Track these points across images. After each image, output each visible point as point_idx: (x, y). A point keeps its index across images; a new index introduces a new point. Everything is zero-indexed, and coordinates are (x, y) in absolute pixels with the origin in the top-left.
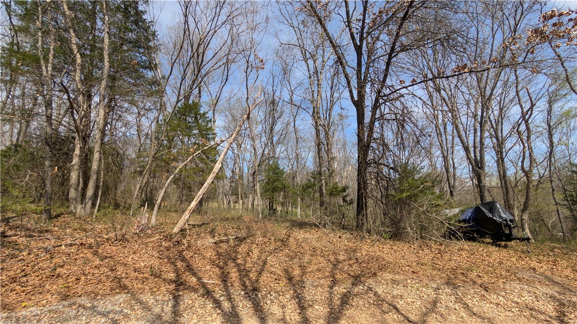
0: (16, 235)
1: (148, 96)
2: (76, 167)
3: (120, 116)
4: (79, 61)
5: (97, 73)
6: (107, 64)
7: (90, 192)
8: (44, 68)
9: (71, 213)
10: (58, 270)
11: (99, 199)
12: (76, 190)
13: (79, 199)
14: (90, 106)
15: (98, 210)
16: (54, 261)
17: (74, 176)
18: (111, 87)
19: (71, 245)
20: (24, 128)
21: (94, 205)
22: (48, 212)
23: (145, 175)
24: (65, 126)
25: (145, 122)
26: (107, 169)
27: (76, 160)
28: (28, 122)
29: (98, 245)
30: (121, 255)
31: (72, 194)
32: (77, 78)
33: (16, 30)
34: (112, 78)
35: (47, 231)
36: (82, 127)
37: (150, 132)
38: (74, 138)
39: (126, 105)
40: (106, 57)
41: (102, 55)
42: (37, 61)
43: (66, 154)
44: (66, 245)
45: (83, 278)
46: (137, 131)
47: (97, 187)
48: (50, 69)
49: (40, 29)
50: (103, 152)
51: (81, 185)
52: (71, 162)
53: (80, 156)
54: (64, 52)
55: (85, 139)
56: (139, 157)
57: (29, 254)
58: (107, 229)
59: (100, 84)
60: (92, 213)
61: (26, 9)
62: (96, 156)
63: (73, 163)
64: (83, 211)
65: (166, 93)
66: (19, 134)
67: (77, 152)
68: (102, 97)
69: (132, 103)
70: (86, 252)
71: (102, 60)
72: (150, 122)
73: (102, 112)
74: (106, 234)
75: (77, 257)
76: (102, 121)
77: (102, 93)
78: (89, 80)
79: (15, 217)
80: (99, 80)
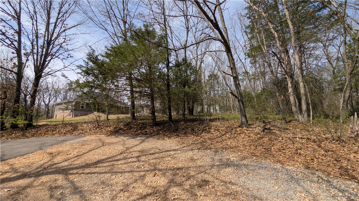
0: (275, 130)
2: (291, 94)
3: (310, 54)
4: (276, 36)
5: (287, 36)
6: (291, 27)
7: (304, 107)
8: (263, 49)
9: (296, 120)
10: (299, 151)
11: (311, 111)
12: (295, 106)
13: (299, 112)
14: (289, 57)
15: (313, 119)
16: (296, 145)
17: (292, 99)
18: (298, 39)
19: (302, 138)
21: (309, 116)
22: (284, 119)
24: (280, 73)
25: (332, 50)
26: (311, 92)
27: (290, 90)
29: (320, 142)
31: (294, 109)
32: (278, 45)
34: (298, 33)
35: (287, 129)
36: (288, 71)
37: (340, 55)
38: (286, 78)
39: (312, 45)
40: (290, 23)
41: (287, 23)
42: (260, 47)
43: (284, 88)
44: (299, 138)
45: (316, 160)
46: (327, 59)
47: (308, 104)
48: (265, 48)
49: (257, 32)
50: (305, 82)
51: (297, 104)
52: (288, 91)
53: (292, 87)
54: (270, 36)
55: (292, 77)
57: (282, 139)
58: (323, 131)
59: (291, 41)
60: (309, 121)
62: (301, 84)
63: (289, 92)
64: (303, 119)
67: (290, 85)
68: (294, 48)
69: (318, 40)
70: (312, 144)
71: (288, 27)
72: (337, 48)
73: (297, 57)
74: (324, 135)
75: (307, 146)
76: (298, 63)
77: (294, 45)
78: (284, 42)
79: (272, 121)
80: (290, 39)
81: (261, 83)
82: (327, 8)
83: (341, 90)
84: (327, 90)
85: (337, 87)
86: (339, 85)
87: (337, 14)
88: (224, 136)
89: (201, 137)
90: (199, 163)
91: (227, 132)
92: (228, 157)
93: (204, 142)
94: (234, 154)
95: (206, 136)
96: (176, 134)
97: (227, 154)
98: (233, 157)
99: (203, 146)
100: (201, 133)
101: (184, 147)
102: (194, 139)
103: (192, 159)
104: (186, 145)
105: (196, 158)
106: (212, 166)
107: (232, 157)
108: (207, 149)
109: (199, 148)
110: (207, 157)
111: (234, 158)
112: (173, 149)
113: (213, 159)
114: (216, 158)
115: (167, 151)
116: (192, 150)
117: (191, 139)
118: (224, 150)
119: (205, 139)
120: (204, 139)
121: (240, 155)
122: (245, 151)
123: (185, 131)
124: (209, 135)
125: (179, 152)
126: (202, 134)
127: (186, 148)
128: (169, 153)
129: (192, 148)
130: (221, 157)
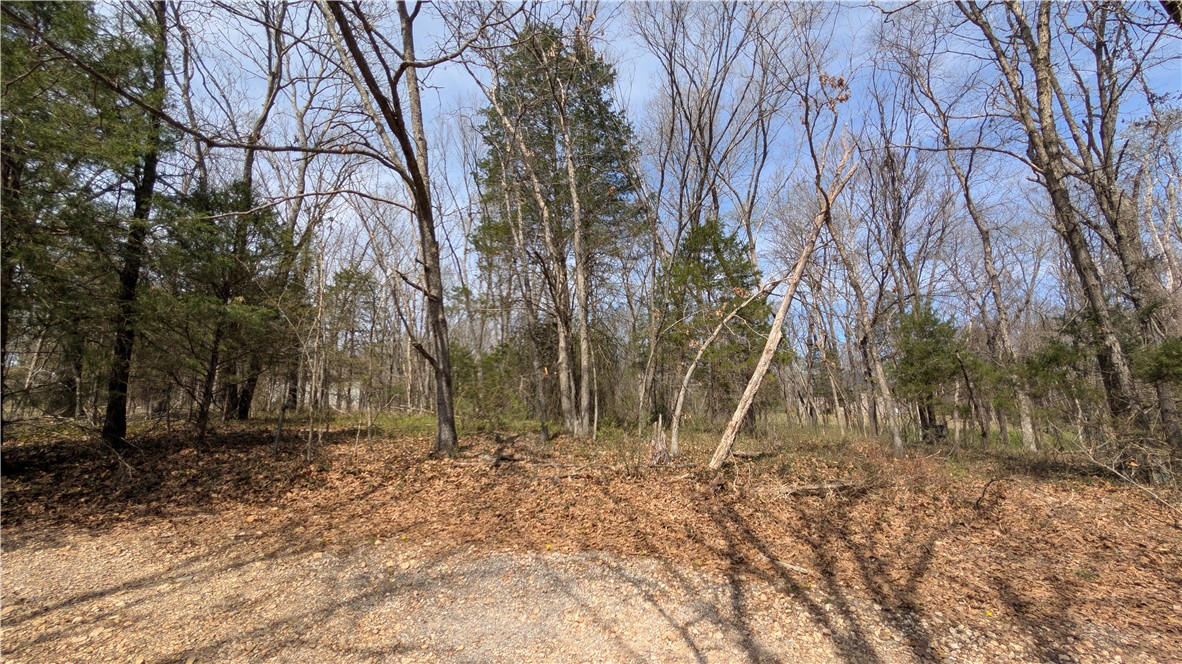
0: (523, 460)
1: (635, 235)
2: (564, 365)
3: (603, 279)
4: (546, 214)
5: (567, 223)
6: (576, 205)
7: (585, 402)
8: (515, 238)
9: (567, 432)
10: (571, 509)
11: (596, 411)
12: (569, 398)
13: (574, 412)
14: (565, 275)
15: (598, 429)
16: (566, 496)
17: (563, 377)
18: (585, 238)
19: (577, 477)
20: (505, 322)
21: (591, 421)
22: (545, 429)
23: (649, 370)
24: (544, 310)
25: (635, 279)
26: (599, 364)
27: (562, 356)
28: (509, 313)
29: (608, 481)
30: (639, 498)
31: (565, 404)
32: (548, 239)
33: (486, 200)
34: (586, 224)
35: (549, 456)
36: (562, 307)
37: (644, 294)
38: (556, 325)
39: (607, 260)
40: (574, 195)
41: (569, 195)
42: (508, 231)
43: (550, 348)
44: (572, 477)
45: (600, 525)
46: (627, 296)
47: (591, 393)
48: (521, 237)
49: (506, 190)
50: (591, 340)
51: (573, 391)
52: (557, 360)
53: (567, 349)
54: (532, 210)
55: (567, 322)
56: (635, 340)
57: (539, 484)
58: (613, 457)
59: (573, 237)
60: (591, 433)
61: (490, 170)
62: (584, 345)
63: (560, 361)
64: (580, 430)
65: (660, 223)
66: (503, 330)
67: (562, 344)
68: (578, 257)
69: (615, 253)
70: (595, 488)
71: (570, 202)
72: (642, 277)
73: (581, 279)
74: (615, 465)
75: (586, 494)
76: (583, 293)
77: (578, 249)
78: (559, 237)
79: (518, 436)
80: (571, 231)
81: (499, 326)
82: (634, 193)
83: (642, 366)
84: (622, 365)
85: (637, 360)
86: (641, 355)
87: (646, 211)
88: (377, 494)
90: (271, 612)
91: (391, 478)
92: (390, 563)
93: (298, 525)
94: (411, 548)
95: (306, 498)
96: (142, 507)
97: (388, 553)
98: (407, 560)
99: (293, 541)
100: (284, 491)
101: (197, 559)
102: (250, 519)
103: (235, 605)
104: (203, 549)
105: (254, 595)
106: (329, 611)
107: (405, 560)
108: (309, 547)
109: (271, 550)
110: (307, 582)
111: (412, 562)
112: (127, 578)
113: (332, 582)
114: (346, 575)
115: (84, 598)
116: (237, 566)
117: (234, 518)
118: (377, 542)
119: (302, 511)
120: (295, 511)
121: (429, 549)
122: (445, 532)
123: (199, 489)
124: (320, 496)
125: (165, 587)
126: (289, 494)
127: (207, 564)
128: (95, 607)
129: (238, 557)
130: (366, 570)
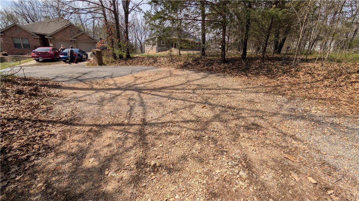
89: (278, 80)
94: (321, 107)
104: (251, 86)
123: (257, 71)
125: (240, 92)
126: (282, 77)
